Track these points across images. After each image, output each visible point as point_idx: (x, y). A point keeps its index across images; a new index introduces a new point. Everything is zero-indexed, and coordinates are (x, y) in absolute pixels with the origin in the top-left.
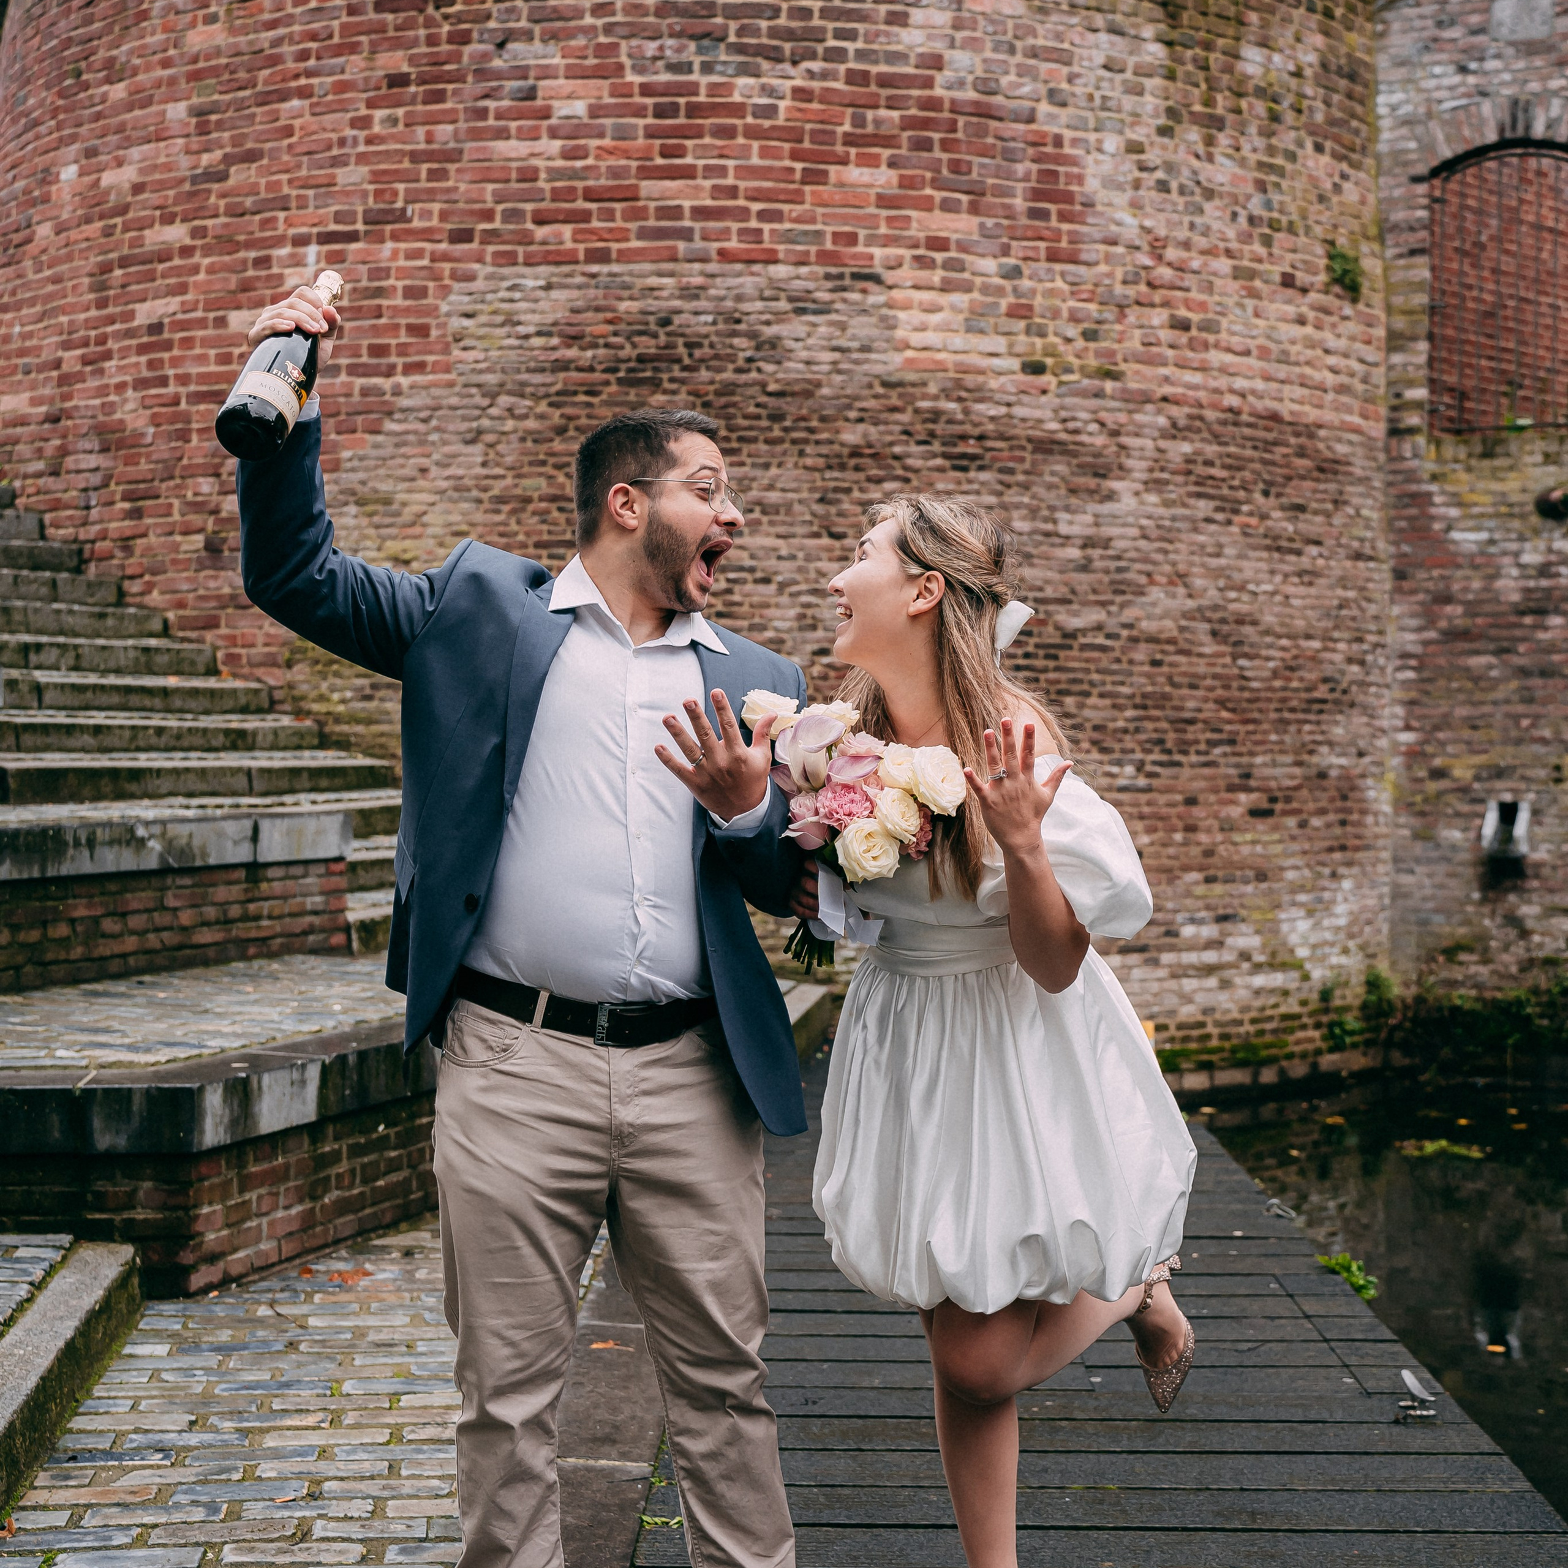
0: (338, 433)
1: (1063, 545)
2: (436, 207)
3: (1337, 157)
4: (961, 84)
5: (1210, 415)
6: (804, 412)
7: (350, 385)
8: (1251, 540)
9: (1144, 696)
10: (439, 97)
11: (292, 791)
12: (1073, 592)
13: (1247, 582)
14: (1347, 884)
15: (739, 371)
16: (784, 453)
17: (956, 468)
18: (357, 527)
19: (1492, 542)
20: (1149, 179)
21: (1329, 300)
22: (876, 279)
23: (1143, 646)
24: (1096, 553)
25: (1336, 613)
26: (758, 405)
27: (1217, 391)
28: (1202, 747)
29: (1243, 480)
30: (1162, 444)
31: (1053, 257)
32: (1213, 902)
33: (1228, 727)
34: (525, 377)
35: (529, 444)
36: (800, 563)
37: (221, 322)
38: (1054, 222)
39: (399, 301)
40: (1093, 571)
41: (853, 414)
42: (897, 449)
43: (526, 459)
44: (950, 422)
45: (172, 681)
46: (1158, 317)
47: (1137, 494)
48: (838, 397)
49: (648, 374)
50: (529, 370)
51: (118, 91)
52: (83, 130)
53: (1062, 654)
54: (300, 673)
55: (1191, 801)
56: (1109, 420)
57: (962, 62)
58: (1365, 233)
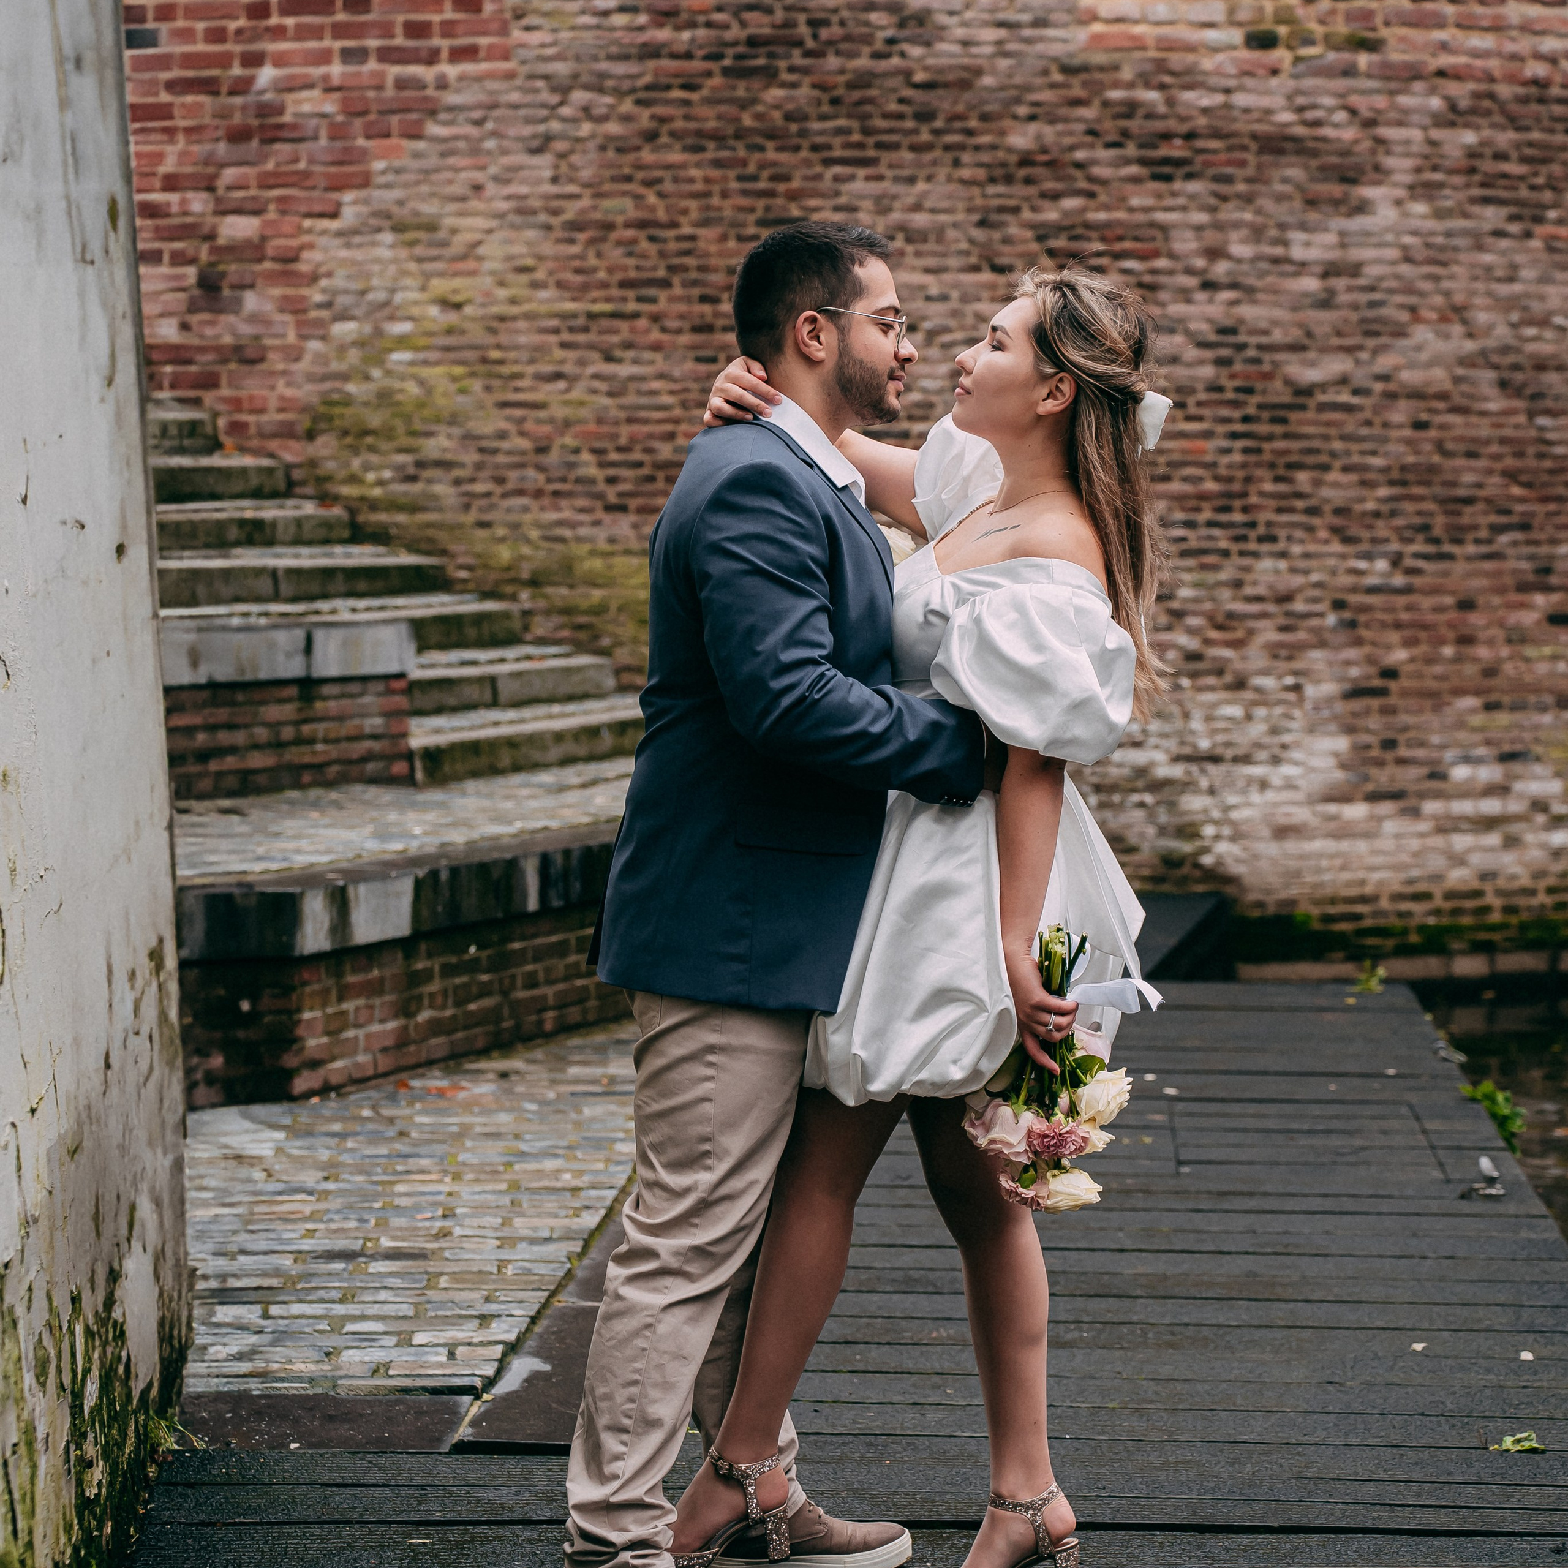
0: (368, 137)
1: (1296, 274)
5: (1504, 91)
6: (960, 108)
7: (382, 75)
8: (1557, 258)
9: (1403, 468)
11: (325, 596)
12: (1309, 334)
13: (1551, 313)
15: (877, 56)
16: (934, 163)
17: (1156, 177)
18: (394, 261)
23: (1403, 404)
24: (1341, 283)
26: (901, 101)
27: (1514, 57)
28: (1483, 534)
29: (1550, 177)
30: (1436, 134)
32: (1494, 735)
33: (1520, 508)
34: (604, 66)
35: (611, 154)
36: (954, 304)
40: (1337, 307)
41: (1022, 110)
42: (1080, 155)
43: (608, 173)
44: (1149, 116)
47: (1398, 203)
48: (1002, 88)
49: (761, 62)
50: (610, 58)
53: (1293, 416)
54: (325, 447)
55: (1466, 605)
56: (1363, 105)
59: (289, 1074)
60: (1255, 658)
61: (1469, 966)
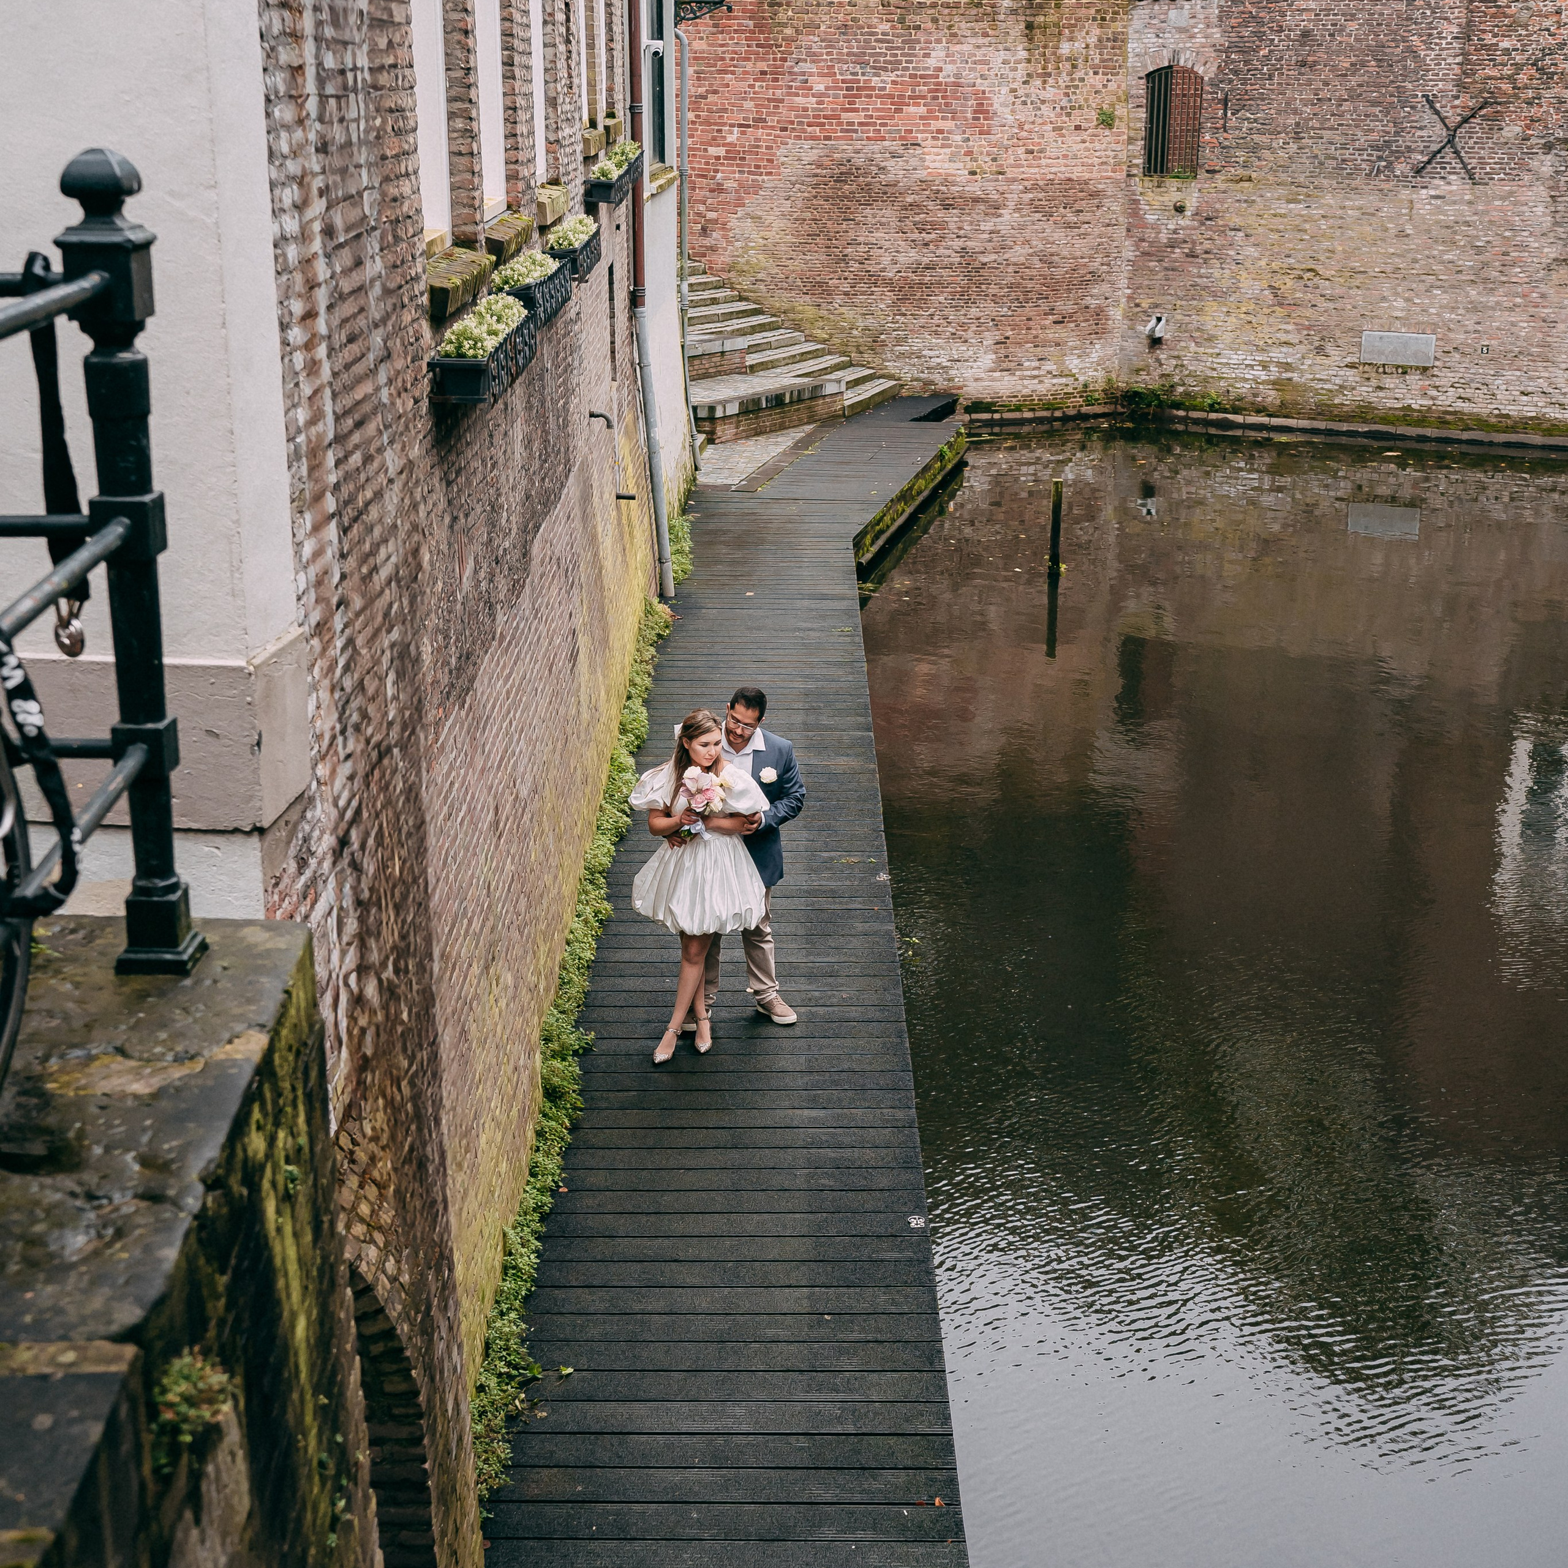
0: (745, 194)
1: (982, 233)
2: (776, 118)
3: (1104, 74)
4: (949, 76)
5: (1041, 183)
6: (894, 191)
7: (748, 178)
8: (1058, 225)
9: (1012, 284)
10: (777, 80)
12: (986, 249)
13: (1056, 241)
14: (1098, 346)
15: (873, 178)
16: (887, 205)
17: (945, 209)
18: (751, 227)
19: (1159, 220)
20: (1019, 101)
21: (1098, 131)
22: (919, 145)
23: (1012, 266)
24: (994, 236)
25: (1097, 248)
26: (879, 189)
27: (1044, 174)
28: (1034, 300)
29: (1055, 204)
30: (1021, 195)
31: (981, 133)
32: (1037, 354)
33: (1046, 293)
34: (804, 178)
35: (805, 201)
37: (706, 150)
38: (982, 121)
39: (764, 150)
40: (993, 242)
41: (910, 192)
42: (925, 203)
43: (805, 206)
44: (943, 193)
46: (1021, 150)
47: (1011, 214)
48: (905, 186)
49: (843, 178)
50: (805, 176)
53: (981, 270)
54: (732, 274)
55: (1029, 319)
56: (1000, 189)
57: (949, 69)
58: (1119, 99)
59: (715, 439)
60: (970, 334)
61: (1028, 415)
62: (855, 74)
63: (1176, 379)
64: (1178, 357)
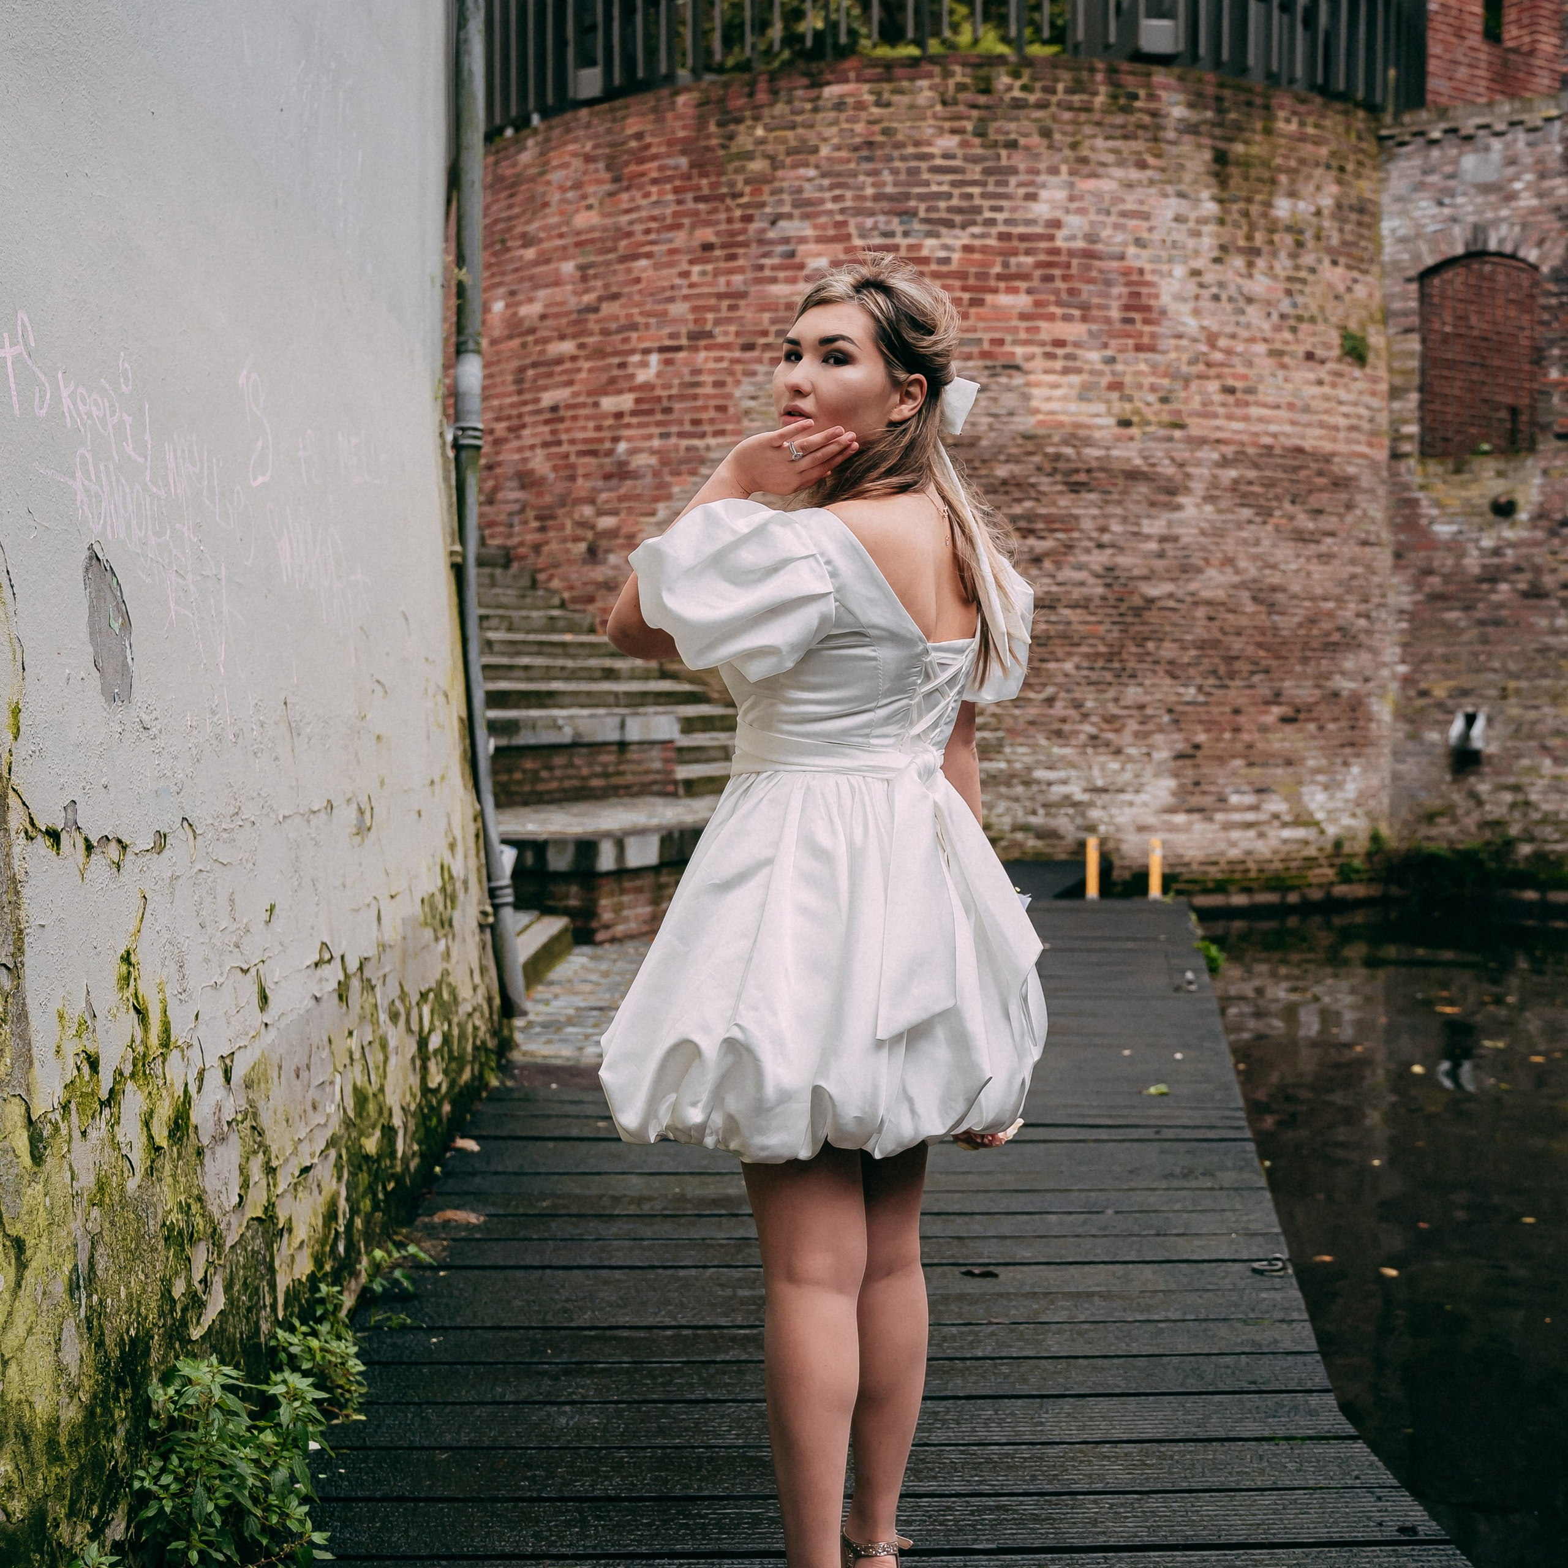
0: (671, 476)
1: (1145, 541)
2: (732, 329)
3: (1349, 267)
4: (1073, 238)
5: (1251, 450)
7: (678, 445)
8: (1281, 535)
9: (1203, 641)
10: (732, 257)
12: (1153, 571)
13: (1278, 563)
14: (1355, 770)
17: (1071, 491)
19: (1460, 532)
20: (1206, 293)
21: (1344, 368)
22: (1017, 368)
23: (1202, 608)
24: (1168, 546)
25: (1348, 584)
27: (1257, 434)
28: (1245, 675)
29: (1276, 494)
30: (1216, 471)
31: (1139, 348)
32: (1252, 779)
33: (1264, 662)
37: (596, 405)
38: (1139, 326)
39: (709, 390)
40: (1167, 558)
41: (1002, 457)
42: (1032, 480)
44: (1068, 461)
45: (568, 638)
46: (1213, 386)
47: (1198, 505)
48: (992, 447)
51: (530, 254)
52: (508, 279)
53: (1145, 613)
55: (1237, 711)
56: (1179, 456)
57: (1075, 223)
58: (1372, 319)
59: (593, 932)
60: (1126, 738)
61: (1239, 900)
62: (890, 234)
63: (1514, 830)
64: (1516, 788)
